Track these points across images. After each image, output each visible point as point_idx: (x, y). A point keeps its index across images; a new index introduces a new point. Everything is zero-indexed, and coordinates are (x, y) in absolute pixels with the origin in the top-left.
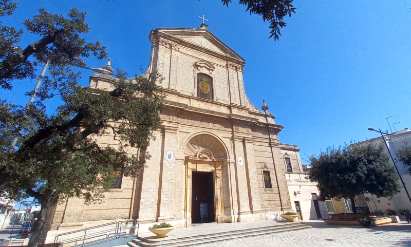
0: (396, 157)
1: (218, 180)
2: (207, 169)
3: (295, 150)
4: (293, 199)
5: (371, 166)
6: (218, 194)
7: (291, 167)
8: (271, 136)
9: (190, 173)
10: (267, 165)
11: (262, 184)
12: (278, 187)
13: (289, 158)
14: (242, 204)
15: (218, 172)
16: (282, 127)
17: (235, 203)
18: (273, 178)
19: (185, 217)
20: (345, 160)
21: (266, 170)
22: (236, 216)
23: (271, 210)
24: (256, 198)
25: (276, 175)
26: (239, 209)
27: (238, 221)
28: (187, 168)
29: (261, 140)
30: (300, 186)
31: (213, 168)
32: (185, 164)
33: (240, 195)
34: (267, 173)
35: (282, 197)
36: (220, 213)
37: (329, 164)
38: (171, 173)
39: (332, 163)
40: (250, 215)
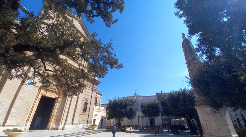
0: (139, 105)
1: (58, 103)
2: (53, 96)
3: (101, 95)
4: (94, 118)
5: (131, 107)
6: (55, 112)
7: (96, 102)
8: (94, 85)
9: (40, 97)
10: (88, 100)
11: (82, 109)
12: (89, 112)
13: (97, 98)
14: (68, 119)
15: (60, 99)
16: (100, 83)
17: (64, 118)
18: (88, 106)
19: (26, 125)
20: (124, 103)
21: (86, 102)
22: (62, 126)
23: (82, 124)
24: (77, 116)
25: (90, 105)
26: (65, 122)
27: (63, 129)
28: (40, 93)
29: (89, 86)
30: (98, 112)
31: (57, 96)
32: (38, 90)
33: (69, 114)
34: (86, 104)
35: (89, 117)
36: (52, 124)
37: (117, 104)
38: (26, 94)
39: (118, 104)
40: (71, 126)
